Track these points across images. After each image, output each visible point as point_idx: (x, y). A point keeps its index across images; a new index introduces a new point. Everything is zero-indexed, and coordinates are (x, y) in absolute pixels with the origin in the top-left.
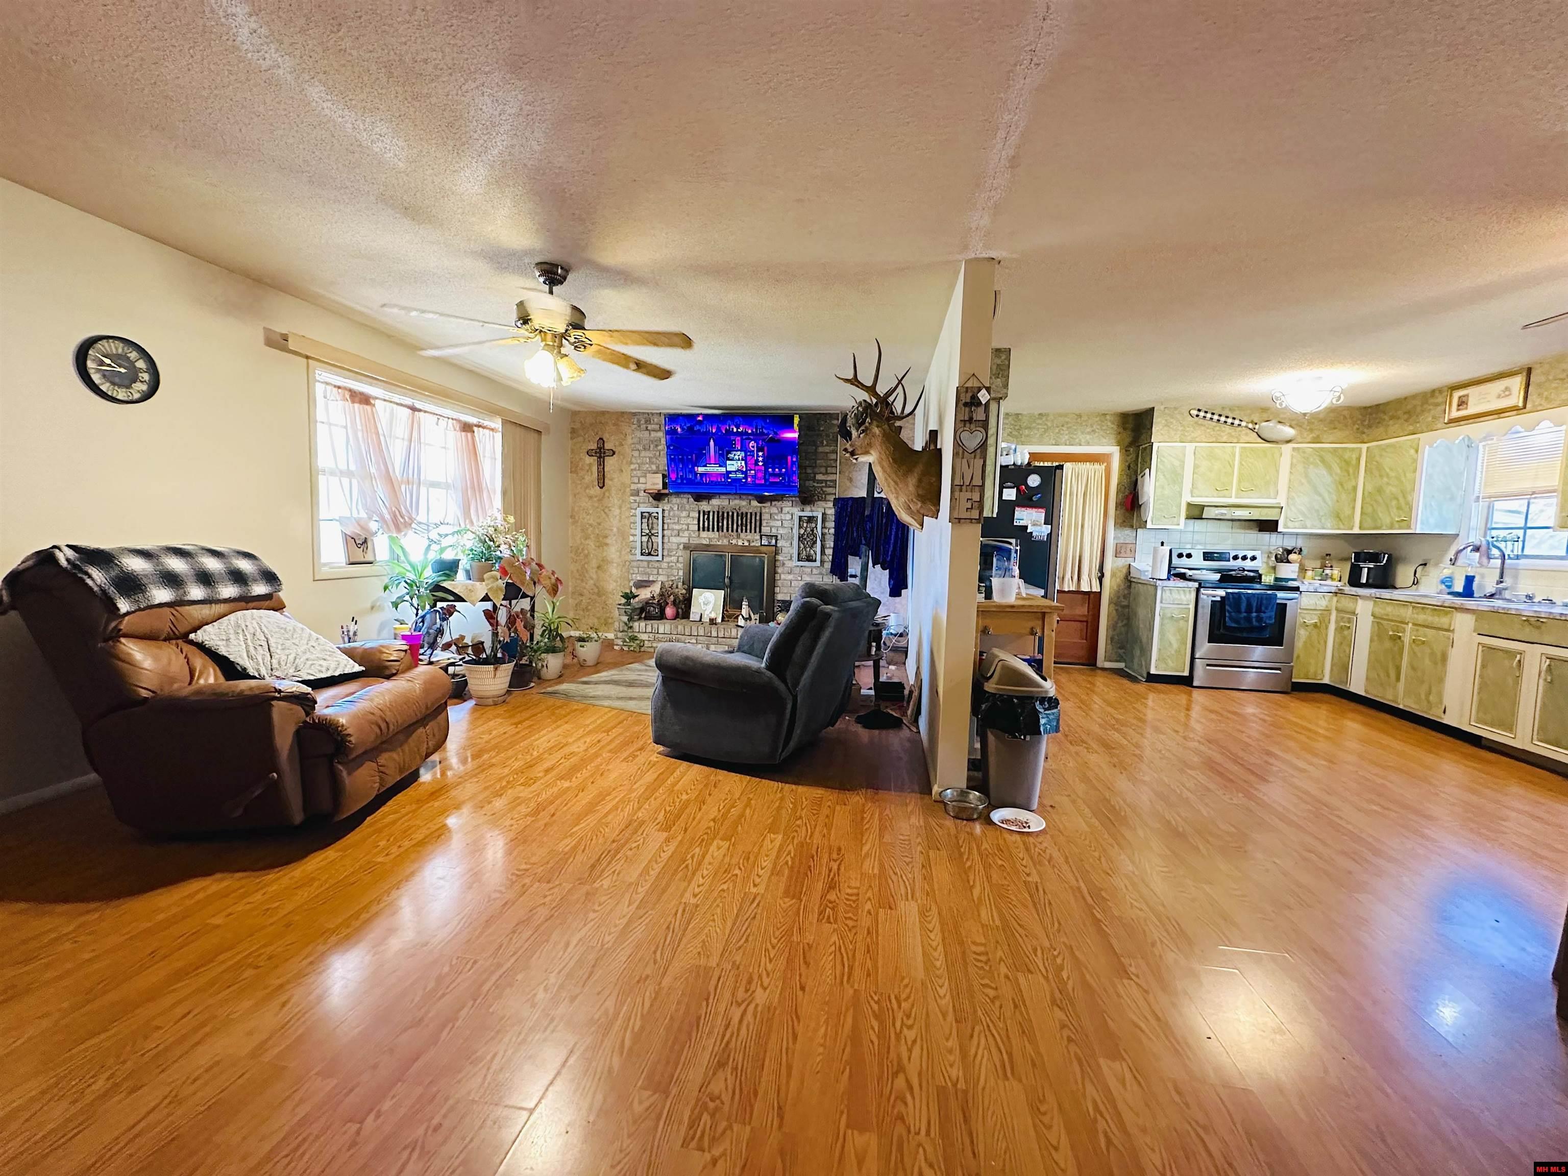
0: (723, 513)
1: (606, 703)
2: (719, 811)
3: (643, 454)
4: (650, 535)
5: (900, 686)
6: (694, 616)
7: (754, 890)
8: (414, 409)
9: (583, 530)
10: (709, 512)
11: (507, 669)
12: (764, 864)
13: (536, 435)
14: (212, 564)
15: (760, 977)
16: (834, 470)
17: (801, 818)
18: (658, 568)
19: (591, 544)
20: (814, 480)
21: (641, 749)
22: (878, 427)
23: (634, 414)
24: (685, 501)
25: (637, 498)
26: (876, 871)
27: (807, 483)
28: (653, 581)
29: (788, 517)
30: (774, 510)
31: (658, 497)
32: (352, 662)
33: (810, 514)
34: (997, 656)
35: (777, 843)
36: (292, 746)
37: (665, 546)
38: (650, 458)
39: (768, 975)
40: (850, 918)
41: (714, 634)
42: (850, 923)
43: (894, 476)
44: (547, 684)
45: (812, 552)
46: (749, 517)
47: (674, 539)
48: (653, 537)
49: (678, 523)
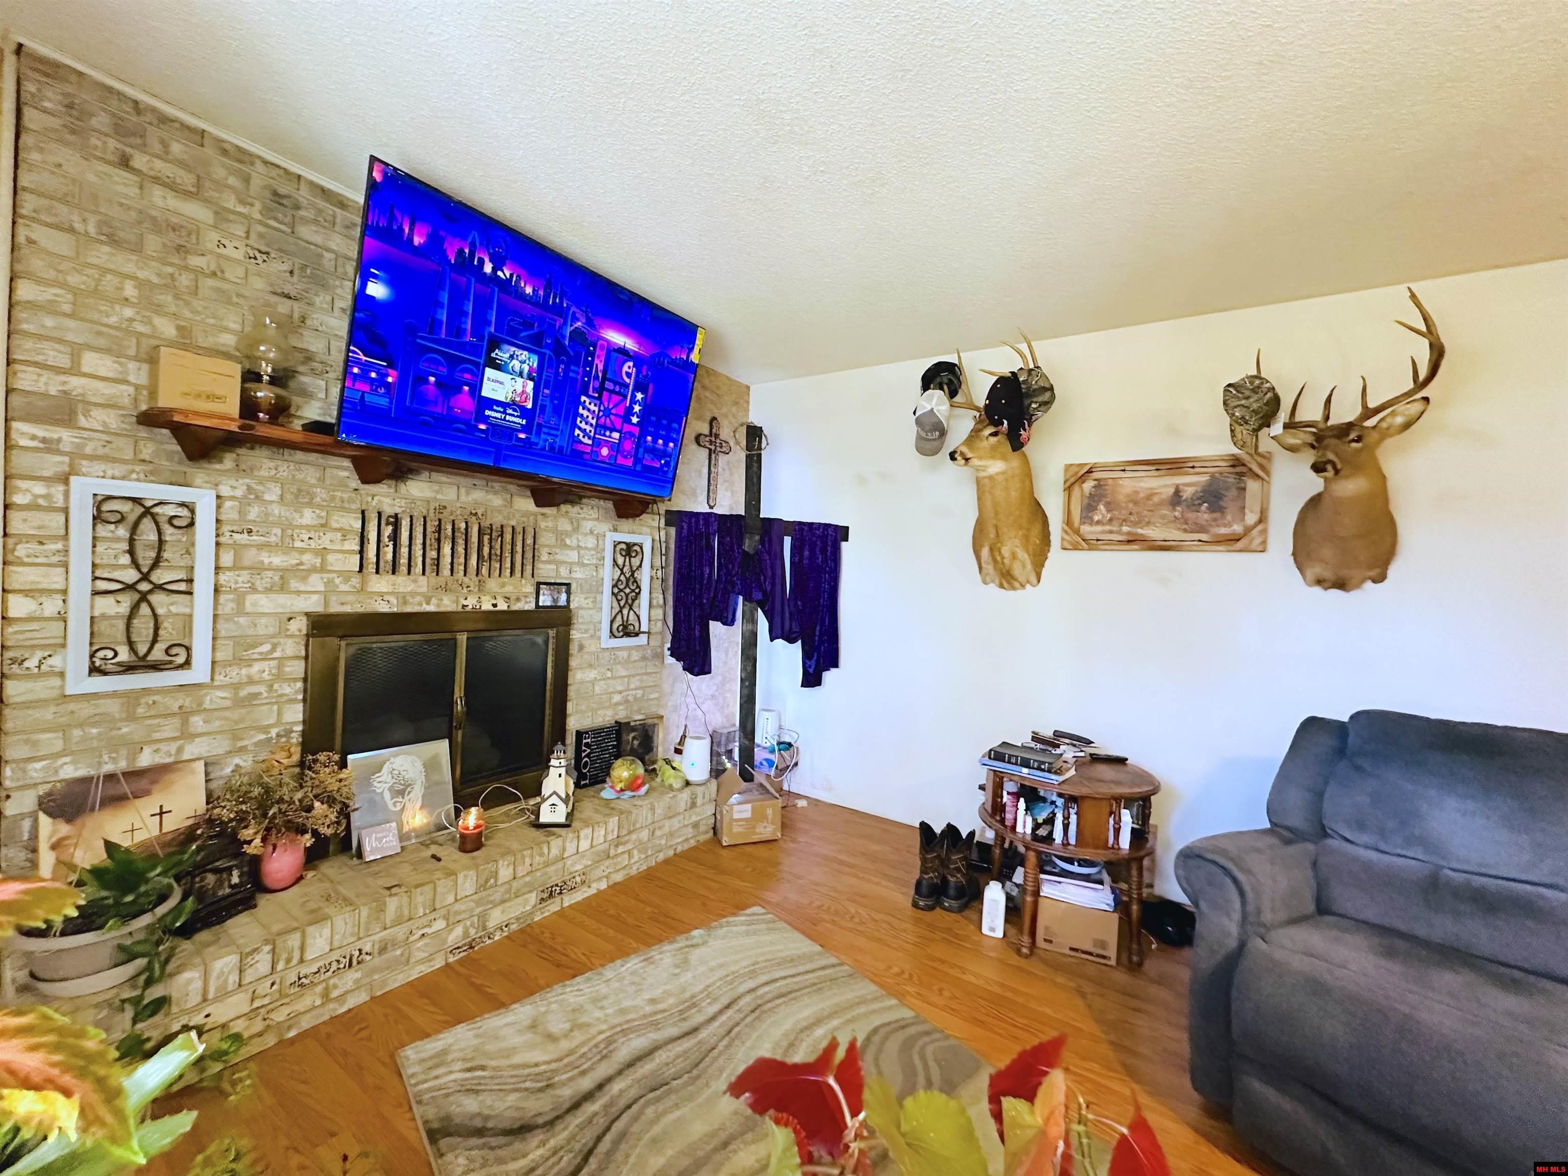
0: (441, 523)
4: (142, 591)
10: (396, 517)
18: (184, 714)
24: (315, 474)
25: (66, 436)
29: (590, 542)
30: (564, 525)
31: (199, 444)
33: (631, 539)
37: (223, 626)
38: (141, 284)
46: (508, 537)
47: (264, 603)
48: (157, 599)
49: (283, 547)
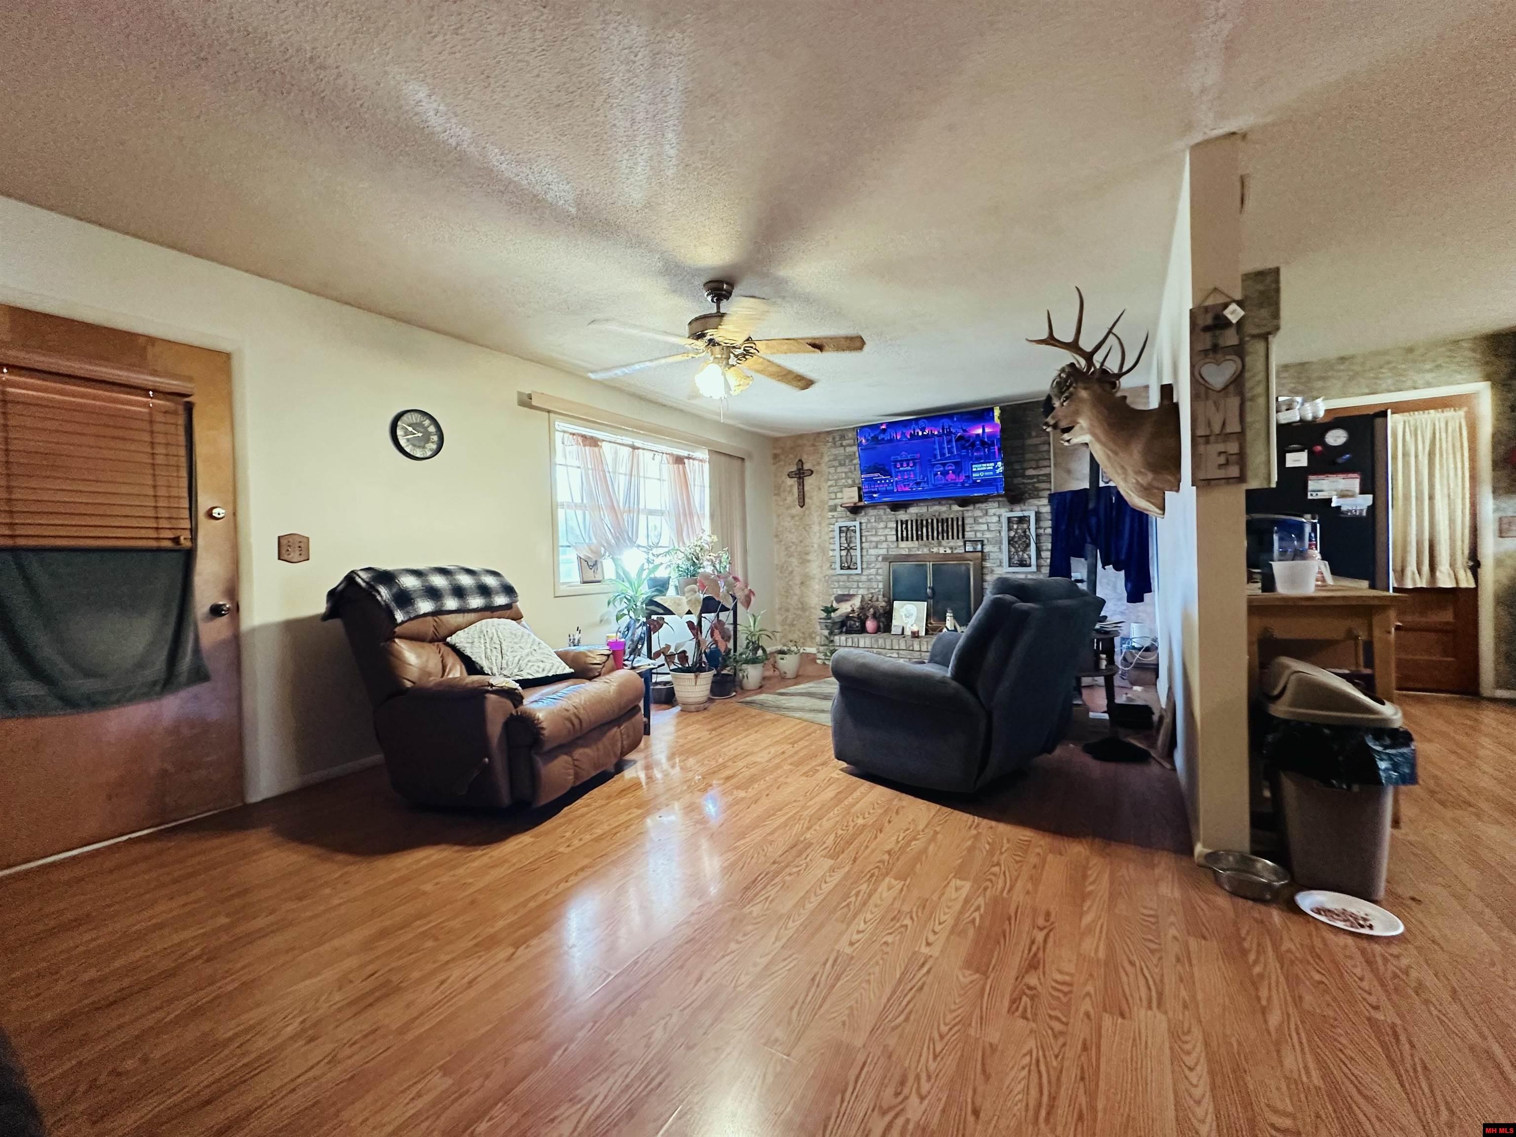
0: (922, 521)
1: (797, 715)
2: (898, 842)
3: (839, 469)
4: (849, 549)
5: (1145, 711)
6: (895, 630)
7: (924, 950)
8: (634, 448)
9: (786, 549)
10: (907, 521)
11: (706, 678)
12: (943, 918)
13: (739, 461)
14: (466, 581)
15: (918, 1078)
16: (1046, 463)
17: (998, 864)
18: (858, 582)
19: (795, 561)
20: (1024, 476)
21: (823, 764)
22: (1085, 389)
23: (828, 433)
24: (882, 512)
25: (835, 514)
26: (1102, 955)
27: (1017, 481)
28: (853, 595)
29: (995, 519)
30: (978, 513)
31: (855, 510)
32: (564, 664)
33: (1020, 514)
34: (1288, 667)
35: (964, 892)
36: (501, 735)
37: (865, 559)
39: (929, 1078)
40: (1057, 1019)
41: (917, 647)
42: (1057, 1026)
43: (1111, 445)
44: (749, 693)
45: (1026, 556)
46: (950, 523)
47: (873, 552)
48: (851, 551)
49: (876, 535)
